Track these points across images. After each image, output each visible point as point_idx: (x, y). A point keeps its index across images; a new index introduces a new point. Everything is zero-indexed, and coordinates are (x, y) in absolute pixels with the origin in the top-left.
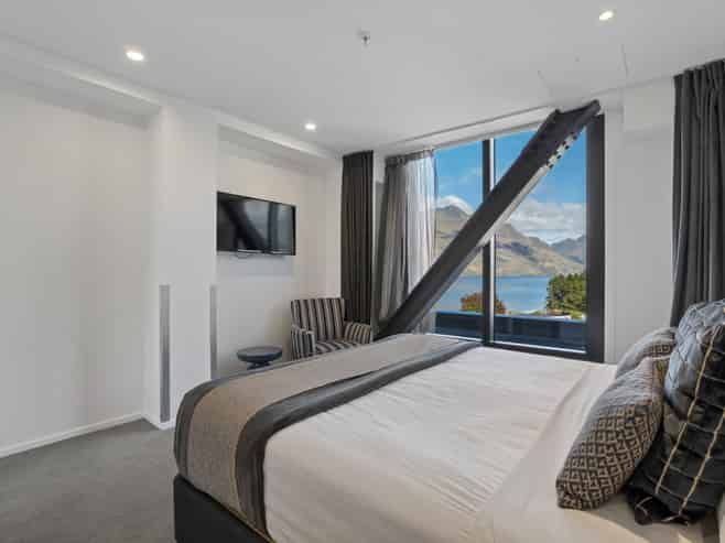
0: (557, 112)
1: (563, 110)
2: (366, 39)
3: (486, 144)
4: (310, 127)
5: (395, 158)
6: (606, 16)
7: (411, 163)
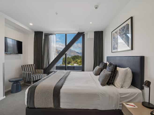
0: (79, 32)
1: (80, 32)
2: (57, 14)
3: (66, 35)
4: (31, 24)
5: (47, 34)
6: (91, 23)
7: (50, 36)
